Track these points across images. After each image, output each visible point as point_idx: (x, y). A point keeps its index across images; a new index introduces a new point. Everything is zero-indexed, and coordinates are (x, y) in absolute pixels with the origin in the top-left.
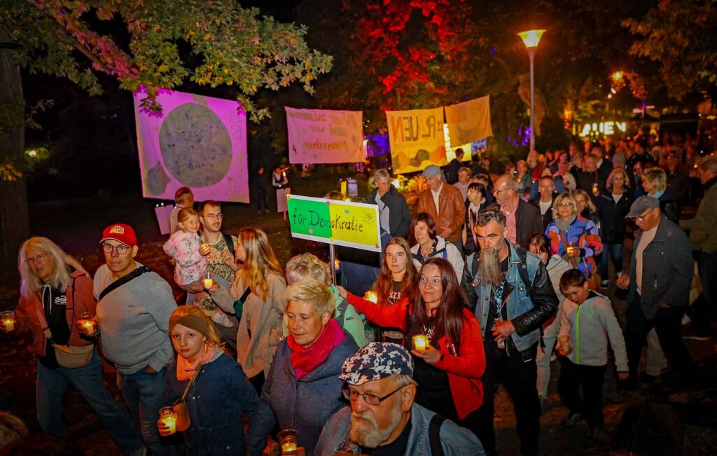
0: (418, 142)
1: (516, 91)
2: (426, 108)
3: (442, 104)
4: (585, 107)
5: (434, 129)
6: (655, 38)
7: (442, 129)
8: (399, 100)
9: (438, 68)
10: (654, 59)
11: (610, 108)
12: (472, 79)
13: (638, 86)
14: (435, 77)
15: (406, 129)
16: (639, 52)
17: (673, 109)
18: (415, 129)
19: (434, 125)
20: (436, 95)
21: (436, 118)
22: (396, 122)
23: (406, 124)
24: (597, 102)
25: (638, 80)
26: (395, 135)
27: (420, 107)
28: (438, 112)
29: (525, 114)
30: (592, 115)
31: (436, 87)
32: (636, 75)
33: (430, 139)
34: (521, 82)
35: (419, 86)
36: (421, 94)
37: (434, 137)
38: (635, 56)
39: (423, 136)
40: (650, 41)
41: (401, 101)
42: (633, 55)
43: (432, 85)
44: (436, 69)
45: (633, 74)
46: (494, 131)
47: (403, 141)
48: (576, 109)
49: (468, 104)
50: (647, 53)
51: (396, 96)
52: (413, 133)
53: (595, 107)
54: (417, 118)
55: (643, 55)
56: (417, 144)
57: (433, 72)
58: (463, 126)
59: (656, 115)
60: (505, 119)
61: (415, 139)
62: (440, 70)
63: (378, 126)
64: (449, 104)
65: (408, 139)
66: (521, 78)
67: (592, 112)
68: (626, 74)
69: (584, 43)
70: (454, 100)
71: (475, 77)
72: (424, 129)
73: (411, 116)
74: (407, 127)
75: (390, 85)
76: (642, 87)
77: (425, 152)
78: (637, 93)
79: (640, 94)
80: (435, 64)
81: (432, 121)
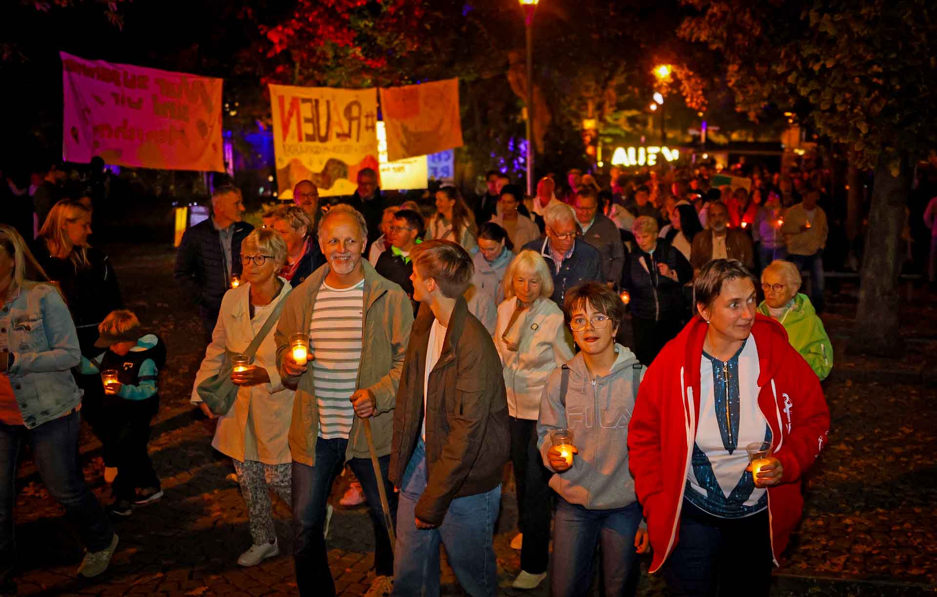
0: (328, 144)
1: (504, 76)
2: (346, 88)
3: (376, 84)
4: (616, 120)
5: (359, 125)
6: (713, 15)
7: (373, 128)
8: (297, 71)
9: (371, 24)
10: (714, 47)
11: (654, 127)
12: (430, 49)
13: (695, 90)
14: (364, 39)
15: (307, 120)
16: (692, 34)
17: (747, 135)
18: (323, 121)
19: (358, 118)
20: (365, 70)
21: (364, 106)
22: (287, 107)
23: (306, 110)
24: (634, 113)
25: (693, 80)
26: (285, 128)
27: (337, 86)
28: (368, 98)
29: (519, 117)
30: (627, 134)
31: (366, 56)
32: (691, 73)
33: (352, 141)
34: (511, 62)
35: (335, 52)
36: (339, 65)
37: (358, 140)
38: (687, 39)
39: (338, 135)
40: (707, 18)
41: (301, 73)
42: (684, 38)
43: (358, 51)
44: (366, 26)
45: (686, 70)
46: (466, 140)
47: (300, 140)
48: (601, 119)
49: (423, 88)
50: (703, 38)
51: (293, 65)
52: (319, 128)
53: (632, 120)
54: (328, 102)
55: (698, 39)
56: (326, 149)
57: (360, 31)
58: (412, 125)
59: (721, 139)
60: (485, 121)
61: (324, 139)
62: (374, 28)
63: (256, 114)
64: (388, 86)
65: (310, 138)
66: (513, 57)
67: (627, 128)
68: (675, 70)
69: (612, 13)
70: (398, 81)
71: (434, 46)
72: (341, 124)
73: (316, 97)
74: (309, 115)
75: (281, 42)
76: (700, 92)
77: (340, 163)
78: (692, 101)
79: (697, 104)
80: (365, 17)
81: (355, 112)
